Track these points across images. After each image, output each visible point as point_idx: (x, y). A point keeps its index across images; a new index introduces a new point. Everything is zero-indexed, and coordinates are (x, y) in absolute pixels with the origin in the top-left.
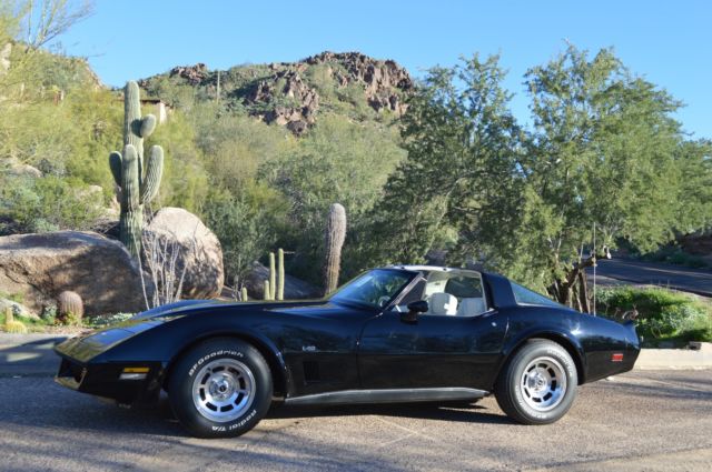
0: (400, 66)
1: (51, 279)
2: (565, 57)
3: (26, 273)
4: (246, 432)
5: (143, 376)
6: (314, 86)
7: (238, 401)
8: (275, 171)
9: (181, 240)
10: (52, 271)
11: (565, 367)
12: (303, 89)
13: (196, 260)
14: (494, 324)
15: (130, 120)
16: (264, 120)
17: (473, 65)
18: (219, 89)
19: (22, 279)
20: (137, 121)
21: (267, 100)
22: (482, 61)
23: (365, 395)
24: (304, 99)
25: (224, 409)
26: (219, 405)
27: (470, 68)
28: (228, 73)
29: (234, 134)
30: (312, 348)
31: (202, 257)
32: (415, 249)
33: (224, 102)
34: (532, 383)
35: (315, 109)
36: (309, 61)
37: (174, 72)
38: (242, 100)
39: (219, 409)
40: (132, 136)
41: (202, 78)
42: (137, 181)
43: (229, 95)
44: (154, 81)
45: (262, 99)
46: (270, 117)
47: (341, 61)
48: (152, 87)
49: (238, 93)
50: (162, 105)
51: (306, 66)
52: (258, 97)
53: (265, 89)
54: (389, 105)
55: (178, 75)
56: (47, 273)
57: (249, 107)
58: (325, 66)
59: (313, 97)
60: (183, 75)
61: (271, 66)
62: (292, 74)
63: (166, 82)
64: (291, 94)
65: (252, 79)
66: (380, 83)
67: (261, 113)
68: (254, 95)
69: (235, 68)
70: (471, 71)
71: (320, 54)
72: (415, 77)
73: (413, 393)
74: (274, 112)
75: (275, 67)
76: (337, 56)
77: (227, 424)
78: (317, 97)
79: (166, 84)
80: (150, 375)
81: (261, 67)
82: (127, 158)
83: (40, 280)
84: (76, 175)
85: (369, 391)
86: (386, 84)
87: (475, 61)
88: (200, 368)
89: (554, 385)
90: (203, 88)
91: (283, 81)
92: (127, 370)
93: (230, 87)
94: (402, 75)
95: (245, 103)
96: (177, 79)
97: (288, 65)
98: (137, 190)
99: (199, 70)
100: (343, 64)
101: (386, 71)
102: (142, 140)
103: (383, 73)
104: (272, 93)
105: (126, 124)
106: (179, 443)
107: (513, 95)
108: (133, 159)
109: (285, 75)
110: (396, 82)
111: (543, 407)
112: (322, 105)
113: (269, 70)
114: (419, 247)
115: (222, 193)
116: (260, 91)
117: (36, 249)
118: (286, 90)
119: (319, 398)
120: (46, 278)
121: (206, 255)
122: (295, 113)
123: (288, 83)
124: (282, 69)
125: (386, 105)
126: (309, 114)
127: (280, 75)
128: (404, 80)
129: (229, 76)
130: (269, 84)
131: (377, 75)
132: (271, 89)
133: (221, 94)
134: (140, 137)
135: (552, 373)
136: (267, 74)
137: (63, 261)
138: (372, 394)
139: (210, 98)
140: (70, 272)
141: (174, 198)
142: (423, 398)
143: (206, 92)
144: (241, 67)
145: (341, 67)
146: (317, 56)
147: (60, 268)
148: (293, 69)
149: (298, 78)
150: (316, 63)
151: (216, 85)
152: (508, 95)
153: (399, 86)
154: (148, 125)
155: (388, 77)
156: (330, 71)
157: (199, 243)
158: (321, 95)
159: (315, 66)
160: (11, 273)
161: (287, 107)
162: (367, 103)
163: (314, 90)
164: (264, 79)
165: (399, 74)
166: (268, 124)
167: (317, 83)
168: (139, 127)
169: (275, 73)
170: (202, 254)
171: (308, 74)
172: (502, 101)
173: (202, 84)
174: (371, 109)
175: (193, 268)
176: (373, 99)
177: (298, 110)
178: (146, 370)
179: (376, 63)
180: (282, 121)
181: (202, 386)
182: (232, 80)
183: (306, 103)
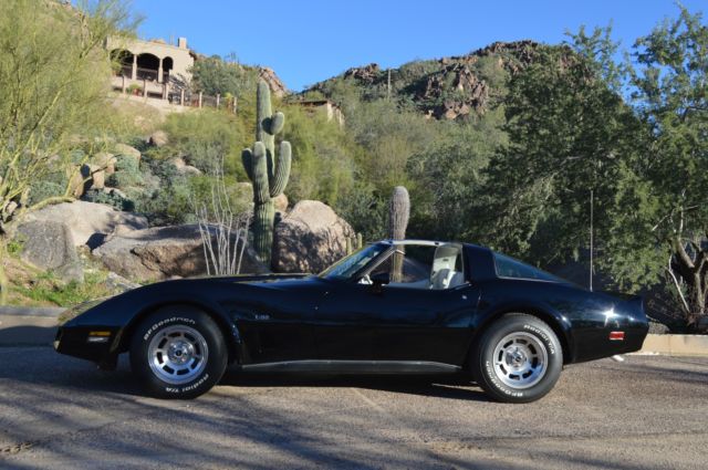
1: (179, 267)
2: (678, 23)
3: (158, 262)
4: (200, 395)
5: (106, 339)
6: (485, 78)
7: (194, 366)
8: (422, 163)
9: (314, 231)
10: (180, 259)
11: (546, 343)
12: (472, 81)
13: (329, 250)
14: (464, 297)
15: (262, 119)
16: (433, 115)
17: (580, 39)
18: (390, 86)
19: (155, 267)
20: (268, 119)
21: (437, 95)
22: (588, 35)
23: (325, 365)
24: (474, 91)
25: (180, 373)
26: (176, 369)
27: (577, 43)
28: (399, 70)
29: (395, 129)
30: (265, 318)
31: (336, 247)
32: (517, 233)
33: (395, 100)
34: (510, 360)
35: (485, 100)
36: (479, 53)
37: (348, 74)
38: (412, 96)
39: (175, 373)
40: (263, 134)
41: (375, 77)
42: (266, 175)
43: (400, 92)
44: (330, 84)
45: (432, 94)
46: (439, 112)
47: (511, 51)
48: (328, 90)
49: (408, 90)
50: (329, 106)
51: (476, 58)
52: (428, 93)
53: (435, 84)
55: (352, 77)
56: (176, 261)
57: (419, 103)
58: (496, 57)
59: (483, 89)
60: (357, 76)
61: (441, 61)
62: (461, 68)
63: (340, 84)
64: (461, 87)
65: (422, 75)
67: (431, 108)
68: (424, 91)
69: (406, 66)
70: (579, 47)
71: (490, 45)
73: (376, 365)
74: (443, 106)
75: (445, 61)
76: (508, 46)
77: (180, 387)
78: (487, 88)
79: (340, 85)
80: (111, 338)
81: (431, 63)
82: (256, 154)
83: (170, 267)
84: (230, 173)
85: (329, 362)
87: (581, 35)
88: (154, 333)
89: (535, 363)
90: (375, 87)
91: (453, 75)
92: (92, 333)
93: (401, 85)
95: (415, 99)
96: (352, 80)
97: (458, 59)
98: (266, 184)
99: (372, 70)
100: (514, 53)
102: (273, 137)
104: (441, 87)
105: (258, 122)
106: (133, 402)
108: (262, 155)
109: (454, 69)
111: (521, 384)
112: (491, 96)
113: (440, 65)
114: (521, 231)
115: (367, 185)
116: (429, 87)
117: (167, 240)
118: (456, 83)
119: (276, 366)
120: (175, 265)
121: (339, 245)
122: (465, 106)
123: (458, 76)
124: (452, 62)
126: (478, 106)
127: (450, 69)
129: (398, 74)
130: (438, 79)
132: (441, 83)
133: (393, 91)
134: (271, 134)
135: (532, 349)
136: (437, 70)
137: (189, 249)
138: (331, 365)
139: (382, 97)
140: (195, 260)
141: (320, 193)
142: (388, 371)
143: (378, 90)
144: (412, 63)
145: (512, 56)
146: (487, 48)
147: (186, 257)
148: (462, 62)
149: (467, 71)
150: (486, 55)
151: (386, 83)
154: (277, 122)
156: (501, 61)
157: (333, 234)
158: (491, 85)
159: (484, 57)
160: (146, 262)
161: (456, 100)
163: (483, 82)
164: (433, 74)
166: (438, 119)
167: (487, 74)
168: (269, 125)
169: (445, 67)
170: (336, 244)
171: (478, 66)
172: (615, 76)
173: (374, 83)
175: (326, 257)
177: (467, 103)
178: (108, 333)
179: (548, 50)
180: (451, 115)
181: (159, 350)
182: (403, 77)
183: (476, 96)
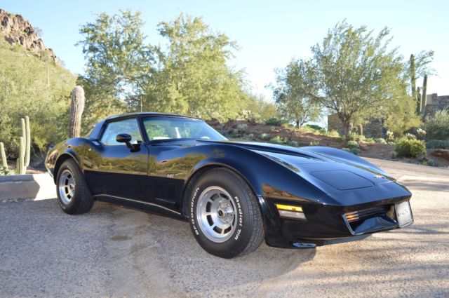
0: (25, 18)
17: (127, 16)
54: (19, 41)
66: (12, 27)
72: (36, 27)
86: (16, 28)
87: (129, 13)
94: (27, 25)
101: (16, 20)
103: (14, 22)
107: (146, 36)
110: (23, 29)
125: (17, 41)
128: (29, 28)
131: (10, 22)
152: (144, 36)
153: (25, 31)
155: (18, 24)
162: (3, 38)
165: (24, 24)
174: (7, 43)
176: (8, 36)
179: (9, 15)
